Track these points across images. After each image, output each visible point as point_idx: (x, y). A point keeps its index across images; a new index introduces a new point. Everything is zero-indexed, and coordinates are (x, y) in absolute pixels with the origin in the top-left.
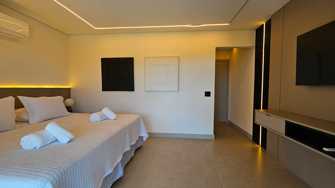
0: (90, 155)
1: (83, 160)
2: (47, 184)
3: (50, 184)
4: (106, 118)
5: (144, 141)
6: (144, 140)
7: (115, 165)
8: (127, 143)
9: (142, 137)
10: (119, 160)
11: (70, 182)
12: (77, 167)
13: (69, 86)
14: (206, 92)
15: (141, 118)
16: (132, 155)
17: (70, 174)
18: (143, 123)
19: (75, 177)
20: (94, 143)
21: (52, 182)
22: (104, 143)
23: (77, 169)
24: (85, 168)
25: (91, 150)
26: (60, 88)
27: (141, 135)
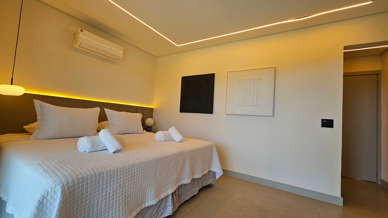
0: (123, 170)
1: (112, 174)
2: (57, 187)
3: (60, 188)
4: (171, 139)
5: (217, 179)
6: (217, 177)
7: (163, 196)
8: (187, 174)
9: (214, 173)
10: (170, 191)
11: (88, 194)
12: (102, 181)
13: (152, 106)
14: (323, 120)
15: (214, 147)
16: (194, 192)
17: (90, 184)
18: (216, 154)
19: (97, 192)
20: (135, 158)
21: (63, 187)
22: (148, 162)
23: (101, 182)
24: (114, 184)
25: (127, 164)
26: (144, 107)
27: (213, 170)
